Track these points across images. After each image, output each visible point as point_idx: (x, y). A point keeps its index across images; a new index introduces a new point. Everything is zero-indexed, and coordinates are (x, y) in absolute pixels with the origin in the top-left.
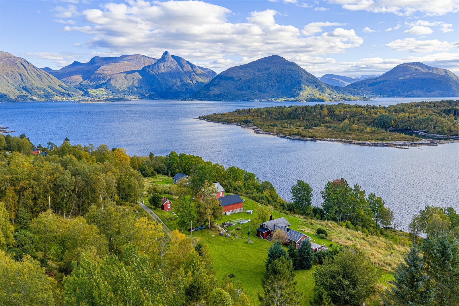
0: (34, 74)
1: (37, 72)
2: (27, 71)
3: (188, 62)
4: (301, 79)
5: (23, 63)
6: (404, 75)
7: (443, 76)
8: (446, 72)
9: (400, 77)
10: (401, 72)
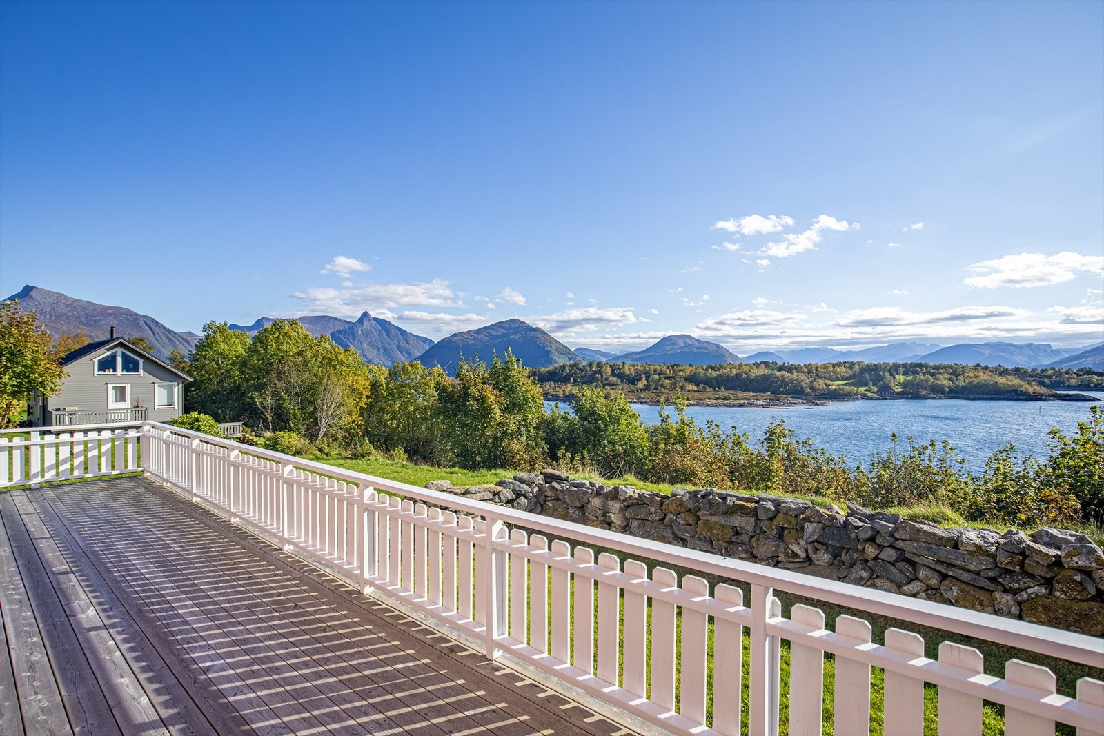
0: (164, 339)
1: (170, 336)
2: (154, 334)
3: (397, 327)
4: (549, 349)
5: (149, 323)
6: (673, 349)
7: (716, 351)
8: (718, 346)
9: (668, 351)
10: (668, 346)
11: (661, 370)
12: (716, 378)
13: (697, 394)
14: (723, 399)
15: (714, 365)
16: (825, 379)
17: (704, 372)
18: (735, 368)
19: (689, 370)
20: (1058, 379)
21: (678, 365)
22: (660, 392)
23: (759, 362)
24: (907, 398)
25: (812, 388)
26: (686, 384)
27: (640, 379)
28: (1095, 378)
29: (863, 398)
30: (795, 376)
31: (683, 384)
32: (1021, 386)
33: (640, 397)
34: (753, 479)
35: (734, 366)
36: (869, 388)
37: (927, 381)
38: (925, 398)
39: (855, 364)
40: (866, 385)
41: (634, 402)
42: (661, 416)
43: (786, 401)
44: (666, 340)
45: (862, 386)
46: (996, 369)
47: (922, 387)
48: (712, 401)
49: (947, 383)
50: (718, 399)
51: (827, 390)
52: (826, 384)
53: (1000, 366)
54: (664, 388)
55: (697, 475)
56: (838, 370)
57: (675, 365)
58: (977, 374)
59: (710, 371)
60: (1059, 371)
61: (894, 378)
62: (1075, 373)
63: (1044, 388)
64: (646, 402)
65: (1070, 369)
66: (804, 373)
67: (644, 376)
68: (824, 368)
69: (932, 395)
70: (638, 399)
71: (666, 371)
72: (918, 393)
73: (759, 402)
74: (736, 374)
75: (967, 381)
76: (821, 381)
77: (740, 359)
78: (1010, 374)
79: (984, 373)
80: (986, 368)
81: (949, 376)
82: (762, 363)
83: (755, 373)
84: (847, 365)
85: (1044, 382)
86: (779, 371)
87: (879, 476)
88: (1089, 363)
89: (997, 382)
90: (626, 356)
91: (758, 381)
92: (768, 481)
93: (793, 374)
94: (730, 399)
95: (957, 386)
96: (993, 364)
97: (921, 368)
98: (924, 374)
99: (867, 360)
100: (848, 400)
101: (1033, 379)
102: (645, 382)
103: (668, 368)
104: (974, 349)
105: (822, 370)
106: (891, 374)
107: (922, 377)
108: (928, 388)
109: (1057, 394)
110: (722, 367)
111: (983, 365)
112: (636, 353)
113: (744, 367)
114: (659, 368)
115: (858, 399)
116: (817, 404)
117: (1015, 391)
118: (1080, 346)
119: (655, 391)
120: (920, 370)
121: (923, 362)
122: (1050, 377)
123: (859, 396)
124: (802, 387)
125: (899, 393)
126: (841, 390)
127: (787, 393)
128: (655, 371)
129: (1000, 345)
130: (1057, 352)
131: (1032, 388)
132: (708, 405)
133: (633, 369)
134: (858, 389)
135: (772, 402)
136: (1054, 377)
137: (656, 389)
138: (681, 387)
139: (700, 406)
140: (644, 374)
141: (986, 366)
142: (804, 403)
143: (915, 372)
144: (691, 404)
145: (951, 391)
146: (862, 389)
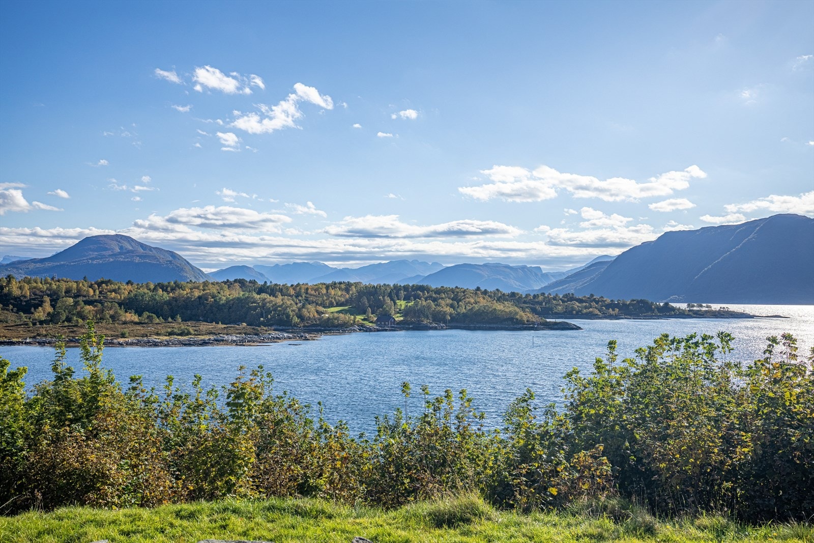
6: (102, 257)
7: (170, 261)
8: (173, 255)
9: (92, 259)
10: (93, 251)
11: (79, 290)
12: (169, 303)
13: (138, 327)
14: (178, 335)
15: (166, 283)
16: (317, 304)
17: (150, 294)
18: (198, 288)
19: (126, 291)
20: (547, 306)
21: (109, 281)
22: (76, 326)
23: (232, 280)
24: (408, 329)
25: (300, 317)
26: (122, 312)
27: (41, 304)
28: (577, 305)
29: (360, 330)
30: (279, 300)
31: (116, 312)
32: (517, 313)
33: (38, 335)
34: (207, 473)
35: (197, 285)
36: (368, 316)
37: (429, 307)
38: (426, 328)
39: (352, 285)
40: (364, 312)
41: (26, 343)
42: (55, 369)
43: (266, 336)
44: (88, 243)
45: (359, 314)
46: (495, 293)
47: (424, 314)
48: (161, 337)
49: (448, 310)
50: (170, 334)
51: (319, 319)
52: (317, 312)
53: (497, 290)
54: (83, 319)
55: (108, 477)
56: (332, 292)
57: (103, 282)
58: (478, 300)
59: (160, 291)
60: (548, 297)
61: (395, 303)
62: (561, 299)
63: (536, 316)
64: (49, 343)
65: (557, 295)
66: (291, 296)
67: (47, 299)
68: (316, 290)
69: (434, 325)
70: (34, 337)
71: (88, 291)
72: (420, 322)
73: (230, 338)
74: (200, 297)
75: (468, 308)
76: (312, 308)
77: (206, 275)
78: (507, 300)
79: (484, 298)
80: (485, 292)
81: (451, 302)
82: (236, 281)
83: (227, 295)
84: (343, 286)
85: (535, 308)
86: (259, 293)
87: (387, 448)
88: (571, 289)
89: (495, 309)
90: (17, 264)
91: (230, 308)
92: (230, 474)
93: (276, 297)
94: (189, 333)
95: (458, 314)
96: (491, 289)
97: (423, 292)
98: (426, 300)
99: (367, 281)
100: (344, 331)
101: (527, 305)
102: (50, 309)
103: (91, 286)
104: (474, 270)
105: (313, 292)
106: (392, 299)
107: (424, 303)
108: (430, 316)
109: (546, 322)
110: (178, 286)
111: (483, 289)
112: (34, 261)
113: (210, 286)
114: (75, 285)
115: (355, 331)
116: (306, 339)
117: (511, 319)
118: (564, 270)
119: (66, 324)
120: (421, 293)
121: (425, 284)
122: (540, 303)
123: (356, 327)
124: (288, 316)
125: (400, 323)
126: (336, 319)
127: (268, 324)
128: (68, 291)
129: (497, 267)
130: (546, 276)
131: (526, 316)
132: (156, 344)
133: (27, 287)
134: (355, 318)
135: (248, 338)
136: (544, 304)
137: (68, 320)
138: (112, 317)
139: (143, 346)
140: (48, 295)
141: (486, 290)
142: (290, 338)
143: (417, 297)
144: (127, 344)
145: (453, 319)
146: (359, 318)
